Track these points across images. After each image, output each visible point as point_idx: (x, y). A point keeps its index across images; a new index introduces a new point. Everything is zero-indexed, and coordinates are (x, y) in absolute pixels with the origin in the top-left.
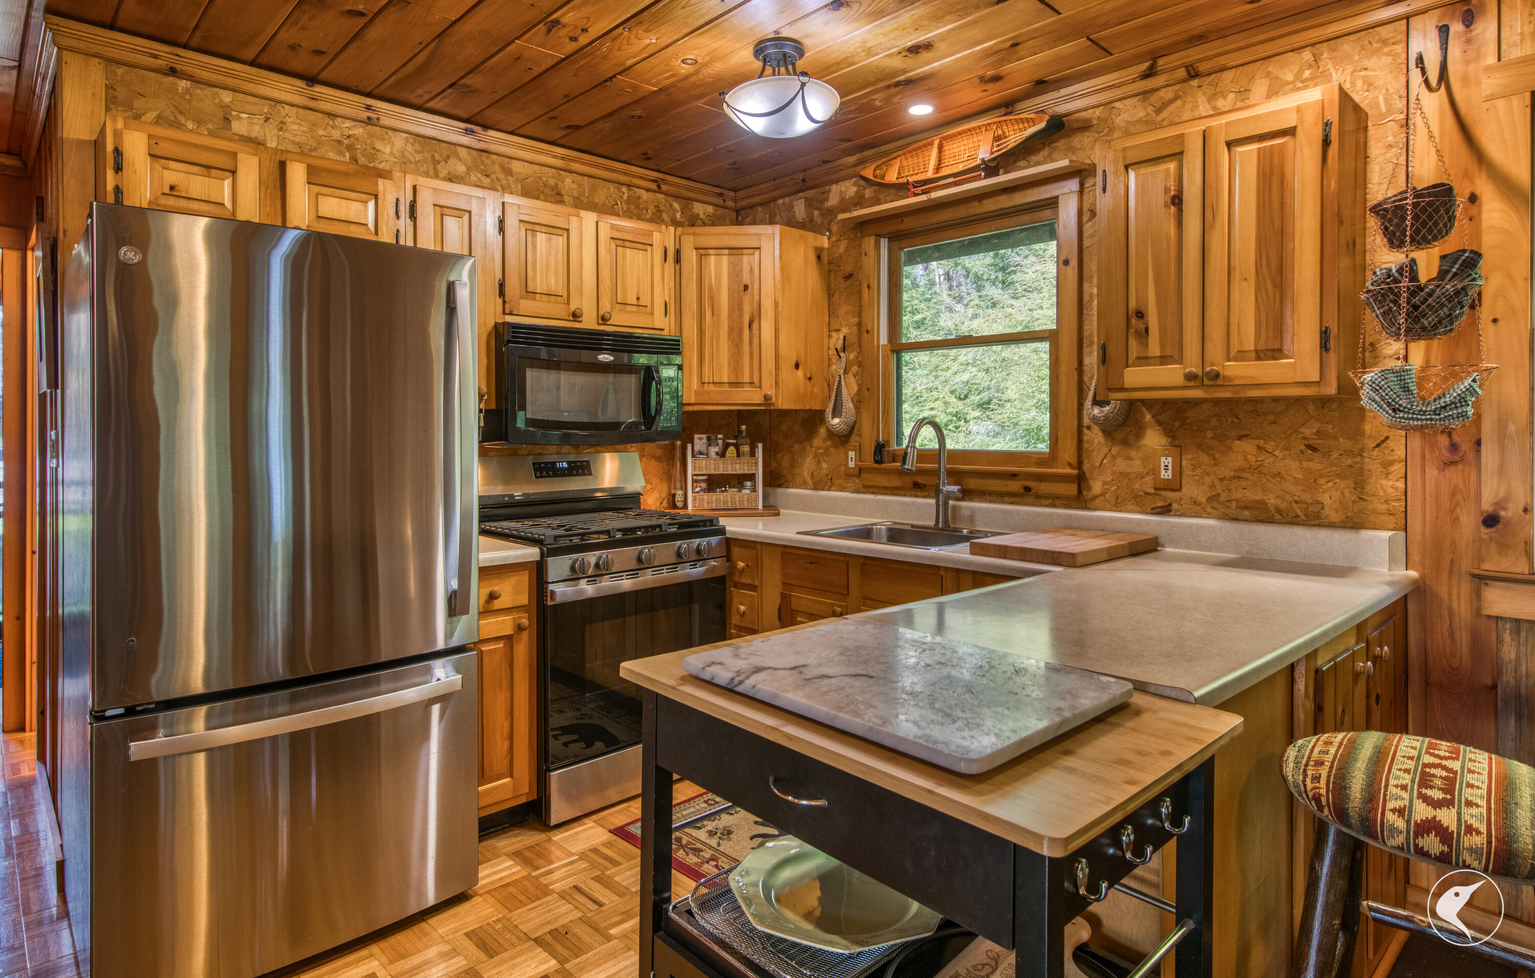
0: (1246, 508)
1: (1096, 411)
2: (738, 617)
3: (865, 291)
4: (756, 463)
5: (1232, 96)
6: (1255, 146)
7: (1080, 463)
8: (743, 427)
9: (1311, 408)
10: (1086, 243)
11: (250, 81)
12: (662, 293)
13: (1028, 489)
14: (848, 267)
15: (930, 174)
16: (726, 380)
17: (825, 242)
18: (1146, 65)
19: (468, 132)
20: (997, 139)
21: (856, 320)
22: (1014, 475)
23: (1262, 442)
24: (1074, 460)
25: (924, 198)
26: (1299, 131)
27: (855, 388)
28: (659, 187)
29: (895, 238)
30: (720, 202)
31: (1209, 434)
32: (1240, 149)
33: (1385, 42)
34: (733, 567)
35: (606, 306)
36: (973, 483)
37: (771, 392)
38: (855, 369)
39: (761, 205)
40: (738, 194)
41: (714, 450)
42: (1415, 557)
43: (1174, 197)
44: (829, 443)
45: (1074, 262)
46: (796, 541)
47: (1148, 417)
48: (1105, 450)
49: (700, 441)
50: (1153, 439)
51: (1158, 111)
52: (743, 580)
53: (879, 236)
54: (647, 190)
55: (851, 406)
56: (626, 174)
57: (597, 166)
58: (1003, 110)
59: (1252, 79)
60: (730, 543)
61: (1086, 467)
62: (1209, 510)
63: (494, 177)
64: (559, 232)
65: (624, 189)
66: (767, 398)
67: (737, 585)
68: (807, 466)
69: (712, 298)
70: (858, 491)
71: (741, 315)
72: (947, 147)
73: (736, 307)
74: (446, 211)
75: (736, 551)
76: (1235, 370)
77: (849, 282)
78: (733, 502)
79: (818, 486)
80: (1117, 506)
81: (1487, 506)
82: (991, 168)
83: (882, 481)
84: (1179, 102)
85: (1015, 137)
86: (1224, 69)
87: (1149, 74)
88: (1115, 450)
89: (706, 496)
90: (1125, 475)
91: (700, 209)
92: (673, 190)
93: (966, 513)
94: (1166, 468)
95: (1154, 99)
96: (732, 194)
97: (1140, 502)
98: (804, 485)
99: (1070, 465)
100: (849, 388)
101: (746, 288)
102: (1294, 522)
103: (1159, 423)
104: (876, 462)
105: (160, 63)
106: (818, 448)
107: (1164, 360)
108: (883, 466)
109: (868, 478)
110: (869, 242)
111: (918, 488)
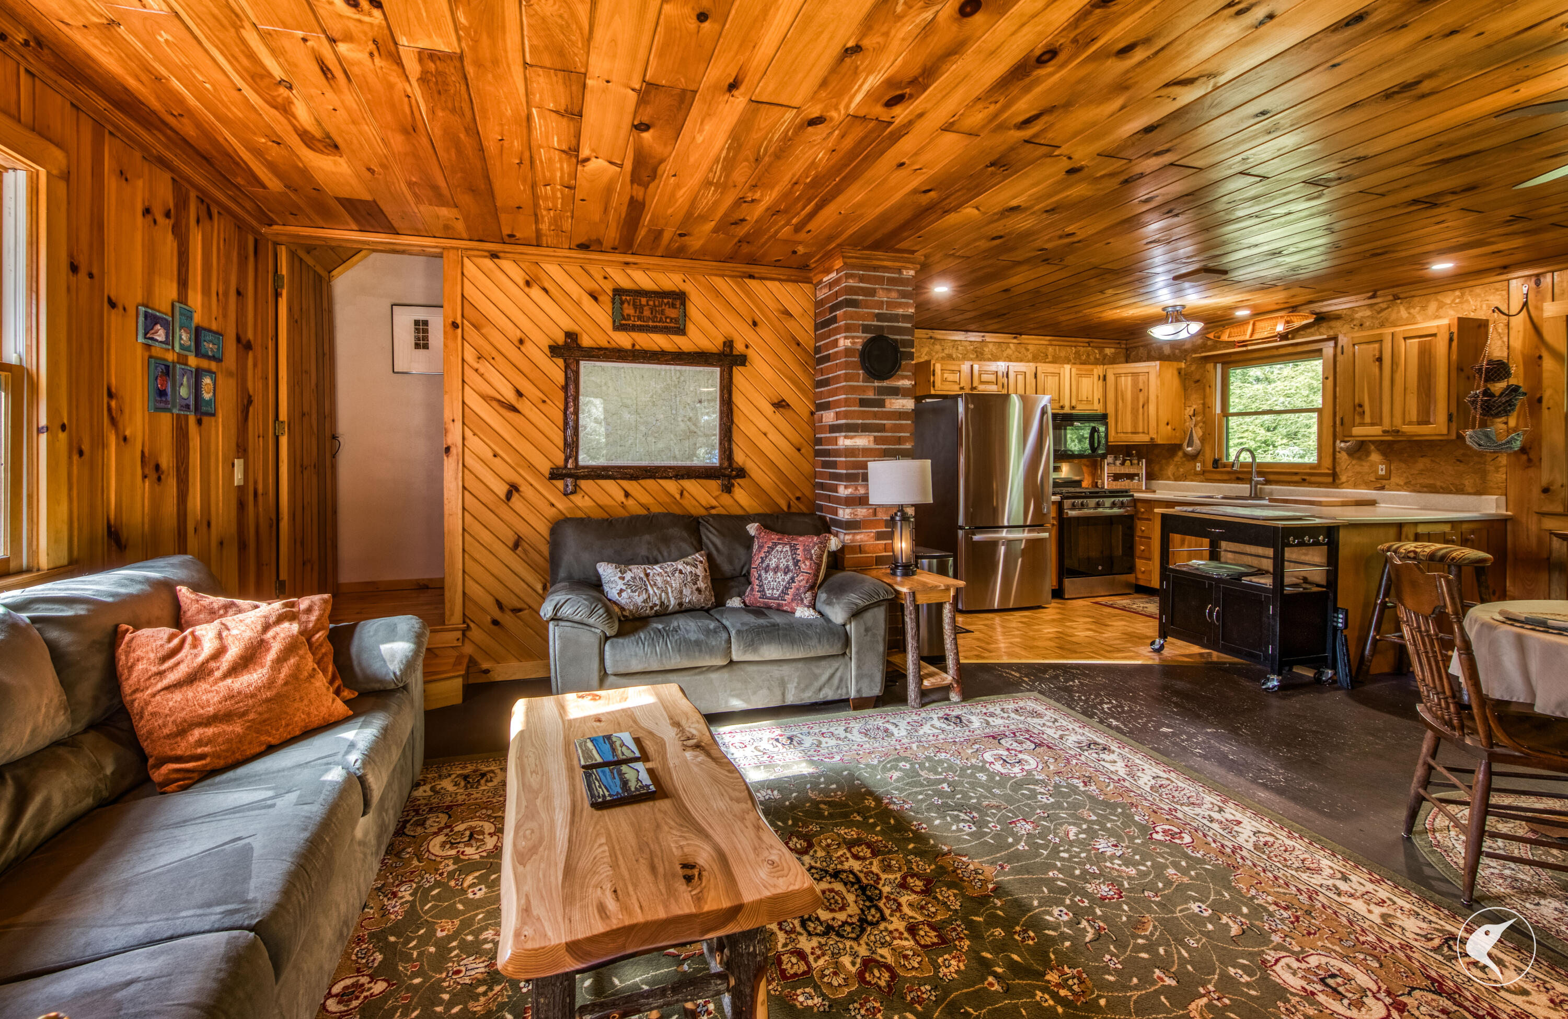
0: (1426, 487)
1: (1342, 445)
3: (1208, 389)
4: (1142, 468)
6: (1417, 340)
7: (1334, 468)
8: (1134, 452)
12: (1098, 394)
13: (1304, 480)
14: (1197, 377)
15: (1247, 338)
16: (1130, 431)
17: (1183, 365)
18: (1372, 293)
20: (1288, 322)
21: (1201, 402)
22: (1296, 474)
23: (1433, 459)
24: (1330, 466)
25: (1245, 348)
27: (1200, 433)
28: (1089, 344)
29: (1223, 363)
30: (1118, 346)
31: (1406, 455)
32: (1410, 341)
33: (1497, 290)
34: (1137, 512)
35: (1074, 403)
36: (1272, 477)
37: (1154, 436)
38: (1201, 425)
39: (1142, 346)
40: (1129, 341)
41: (1118, 462)
42: (1510, 506)
43: (1377, 359)
44: (1184, 459)
45: (1331, 378)
47: (1373, 447)
48: (1348, 462)
49: (1110, 459)
50: (1375, 457)
51: (1379, 312)
52: (1143, 516)
53: (1216, 364)
54: (1083, 348)
56: (1073, 341)
58: (1292, 311)
59: (1428, 301)
61: (1338, 470)
62: (1406, 488)
64: (1055, 376)
65: (1073, 349)
66: (1152, 439)
67: (1139, 519)
68: (1170, 470)
69: (1123, 396)
70: (1202, 482)
71: (1138, 403)
72: (1258, 325)
73: (1135, 399)
75: (1139, 505)
77: (1198, 385)
78: (1130, 485)
79: (1177, 479)
80: (1355, 486)
81: (1544, 485)
82: (1284, 337)
83: (1218, 477)
84: (1389, 310)
85: (1298, 323)
86: (1415, 299)
87: (1374, 297)
88: (1354, 462)
89: (1115, 483)
90: (1359, 473)
91: (1108, 352)
92: (1096, 345)
93: (1269, 491)
94: (1382, 470)
95: (1376, 307)
96: (1124, 342)
97: (1367, 485)
98: (1168, 479)
99: (1329, 469)
100: (1197, 434)
101: (1141, 391)
103: (1378, 450)
104: (1214, 468)
106: (1178, 462)
107: (1372, 424)
108: (1218, 470)
109: (1208, 476)
110: (1210, 366)
111: (1239, 480)
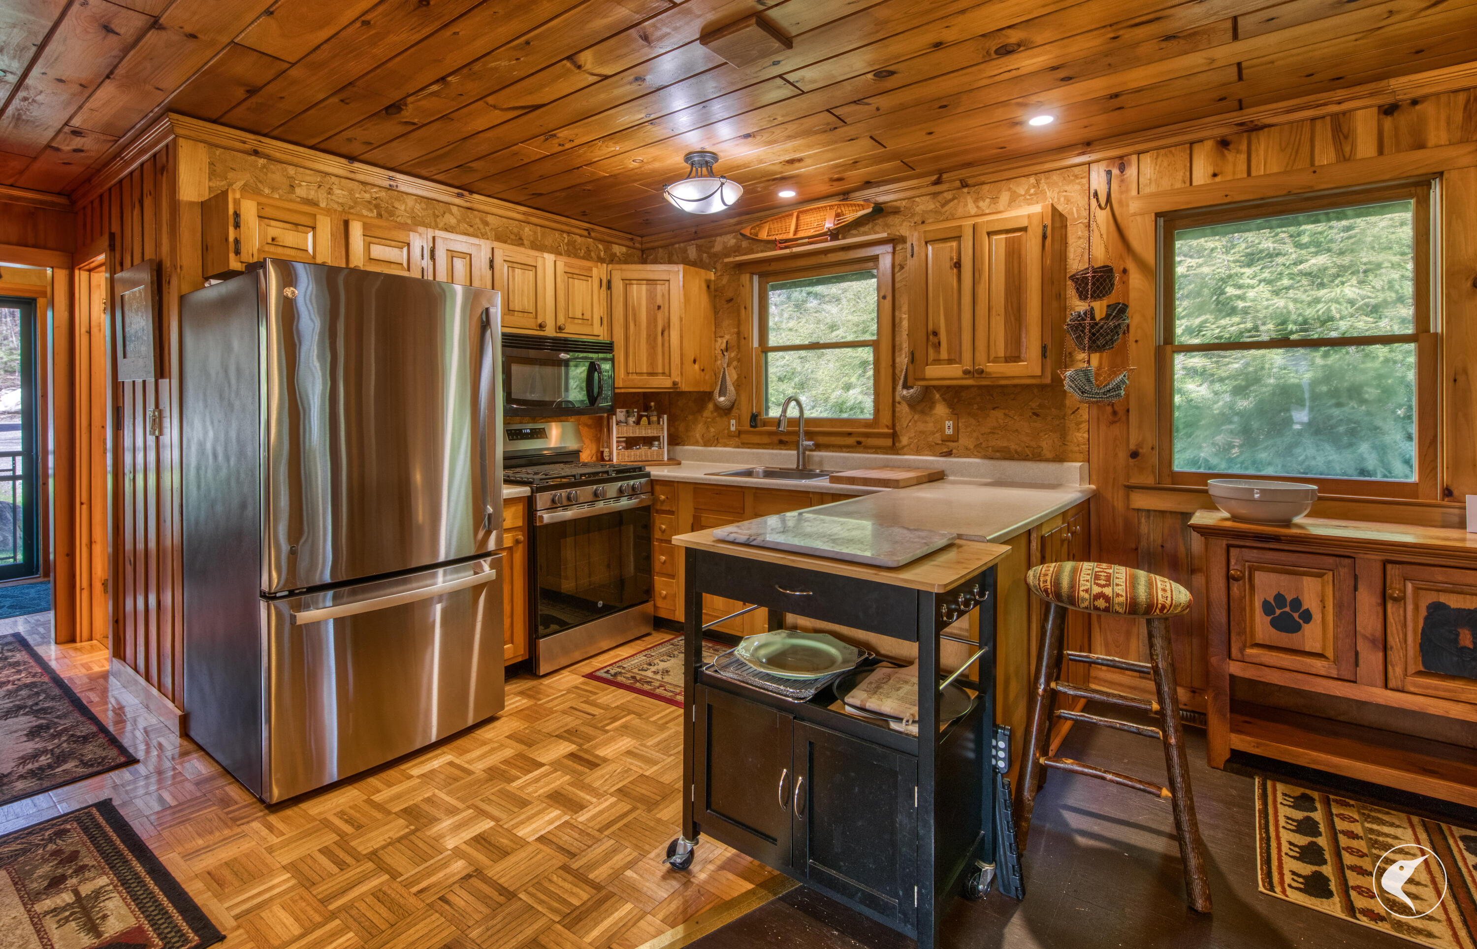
0: (998, 451)
1: (905, 392)
2: (660, 533)
3: (743, 311)
4: (663, 429)
5: (988, 200)
6: (1003, 236)
7: (894, 426)
8: (652, 404)
9: (1036, 391)
10: (897, 285)
11: (309, 159)
12: (599, 311)
13: (859, 443)
14: (729, 294)
15: (791, 236)
16: (645, 371)
17: (712, 276)
18: (935, 177)
19: (459, 195)
20: (838, 215)
21: (736, 330)
22: (850, 434)
23: (1007, 411)
24: (890, 424)
25: (787, 251)
26: (1029, 229)
27: (735, 377)
28: (589, 234)
29: (762, 275)
30: (631, 244)
31: (975, 407)
32: (995, 237)
33: (1076, 177)
34: (655, 500)
35: (561, 320)
36: (822, 440)
37: (678, 379)
38: (735, 363)
39: (661, 247)
40: (644, 239)
41: (632, 420)
42: (1094, 477)
43: (956, 263)
44: (715, 414)
45: (889, 298)
46: (702, 479)
47: (937, 396)
48: (910, 417)
49: (621, 414)
50: (941, 409)
51: (943, 206)
52: (664, 508)
53: (753, 274)
54: (581, 236)
55: (732, 388)
56: (567, 225)
57: (547, 219)
58: (841, 197)
59: (1000, 191)
60: (654, 483)
61: (898, 428)
62: (976, 453)
63: (476, 227)
64: (530, 268)
65: (565, 235)
66: (675, 383)
67: (657, 511)
68: (699, 430)
69: (634, 315)
70: (738, 447)
71: (656, 326)
72: (802, 217)
73: (652, 321)
74: (455, 254)
75: (658, 488)
76: (993, 368)
77: (730, 304)
78: (646, 455)
79: (706, 444)
80: (918, 452)
81: (1132, 447)
82: (834, 234)
83: (756, 439)
84: (956, 201)
85: (851, 215)
86: (983, 183)
87: (937, 182)
88: (916, 417)
89: (627, 452)
90: (922, 432)
91: (617, 250)
92: (599, 236)
93: (817, 459)
94: (949, 427)
95: (940, 198)
96: (639, 239)
97: (932, 449)
98: (696, 443)
99: (887, 427)
100: (731, 376)
101: (659, 307)
102: (1025, 458)
103: (944, 400)
104: (752, 426)
105: (247, 147)
106: (707, 418)
107: (950, 361)
108: (757, 429)
109: (745, 438)
110: (745, 278)
111: (782, 444)
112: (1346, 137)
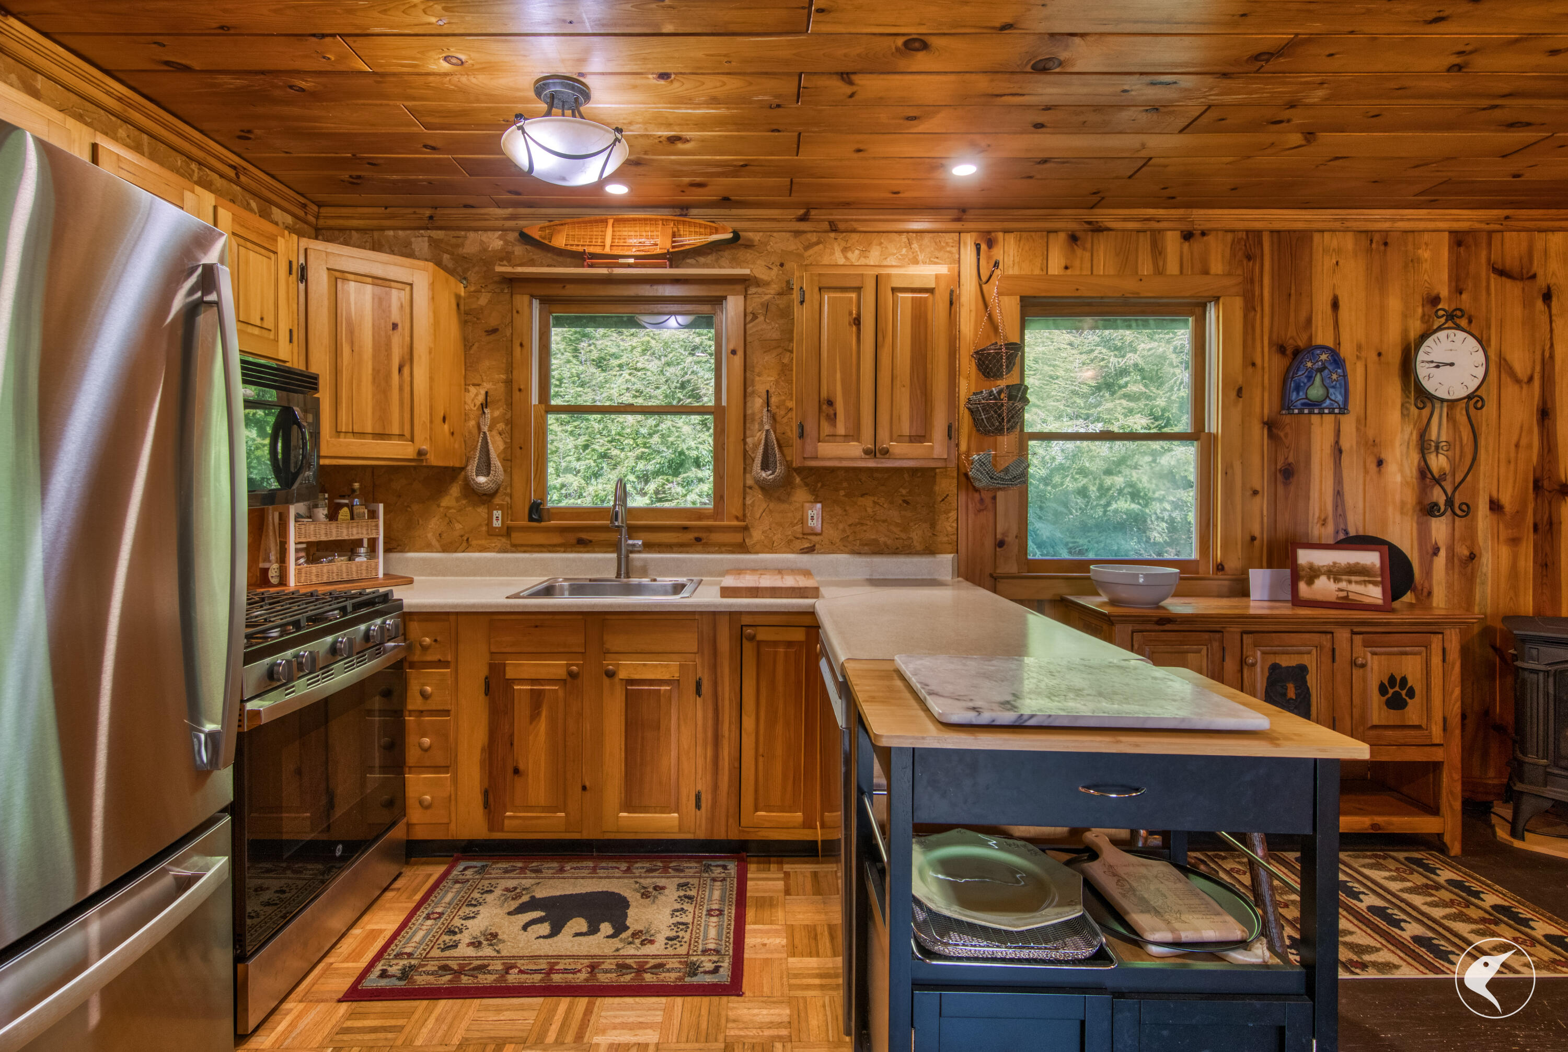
0: (866, 545)
2: (419, 699)
3: (517, 349)
4: (377, 526)
5: (857, 252)
6: (910, 295)
7: (744, 517)
8: (356, 485)
10: (749, 339)
12: (288, 319)
13: (698, 540)
14: (493, 322)
15: (607, 250)
16: (369, 430)
17: (460, 291)
18: (802, 212)
20: (675, 234)
21: (503, 377)
22: (685, 528)
24: (738, 515)
25: (604, 271)
26: (937, 291)
27: (501, 446)
29: (546, 301)
31: (842, 493)
32: (900, 295)
33: (947, 244)
34: (413, 648)
36: (644, 537)
37: (424, 447)
38: (501, 426)
41: (322, 513)
42: (962, 569)
43: (855, 319)
44: (464, 502)
45: (740, 353)
46: (507, 606)
47: (798, 480)
48: (764, 505)
50: (802, 496)
51: (807, 248)
52: (429, 658)
53: (532, 296)
54: (222, 176)
55: (499, 464)
56: (201, 148)
58: (678, 211)
60: (408, 617)
61: (749, 520)
62: (842, 548)
66: (421, 453)
68: (433, 526)
69: (351, 332)
70: (505, 551)
71: (389, 356)
72: (623, 228)
73: (382, 348)
75: (415, 628)
76: (895, 448)
77: (492, 337)
79: (446, 548)
80: (772, 549)
83: (539, 538)
84: (821, 246)
86: (854, 231)
87: (803, 219)
88: (772, 505)
90: (777, 525)
93: (638, 564)
94: (813, 518)
95: (804, 238)
97: (790, 545)
98: (428, 548)
99: (737, 518)
100: (496, 446)
101: (395, 326)
102: (896, 552)
103: (807, 485)
104: (531, 519)
106: (448, 508)
107: (847, 437)
108: (543, 524)
109: (517, 537)
110: (521, 300)
111: (582, 544)
112: (1160, 254)
